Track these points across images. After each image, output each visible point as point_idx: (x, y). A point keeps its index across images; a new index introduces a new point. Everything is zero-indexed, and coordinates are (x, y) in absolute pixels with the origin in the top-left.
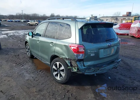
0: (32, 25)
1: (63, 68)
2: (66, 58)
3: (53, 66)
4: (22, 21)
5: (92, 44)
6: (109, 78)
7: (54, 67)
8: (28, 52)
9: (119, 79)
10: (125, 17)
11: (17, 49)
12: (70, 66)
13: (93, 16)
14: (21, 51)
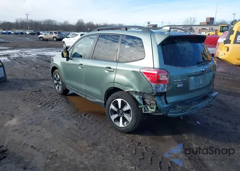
0: (47, 40)
1: (128, 107)
2: (136, 92)
3: (110, 105)
4: (28, 33)
5: (180, 68)
6: (198, 122)
7: (112, 107)
8: (56, 84)
9: (213, 124)
10: (205, 25)
11: (34, 80)
12: (141, 105)
13: (151, 25)
14: (43, 83)
